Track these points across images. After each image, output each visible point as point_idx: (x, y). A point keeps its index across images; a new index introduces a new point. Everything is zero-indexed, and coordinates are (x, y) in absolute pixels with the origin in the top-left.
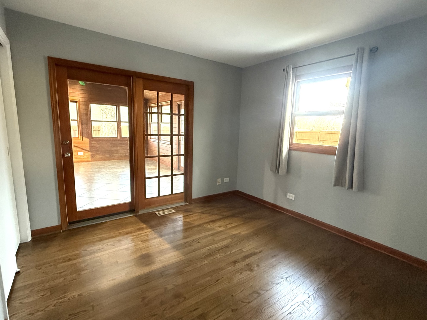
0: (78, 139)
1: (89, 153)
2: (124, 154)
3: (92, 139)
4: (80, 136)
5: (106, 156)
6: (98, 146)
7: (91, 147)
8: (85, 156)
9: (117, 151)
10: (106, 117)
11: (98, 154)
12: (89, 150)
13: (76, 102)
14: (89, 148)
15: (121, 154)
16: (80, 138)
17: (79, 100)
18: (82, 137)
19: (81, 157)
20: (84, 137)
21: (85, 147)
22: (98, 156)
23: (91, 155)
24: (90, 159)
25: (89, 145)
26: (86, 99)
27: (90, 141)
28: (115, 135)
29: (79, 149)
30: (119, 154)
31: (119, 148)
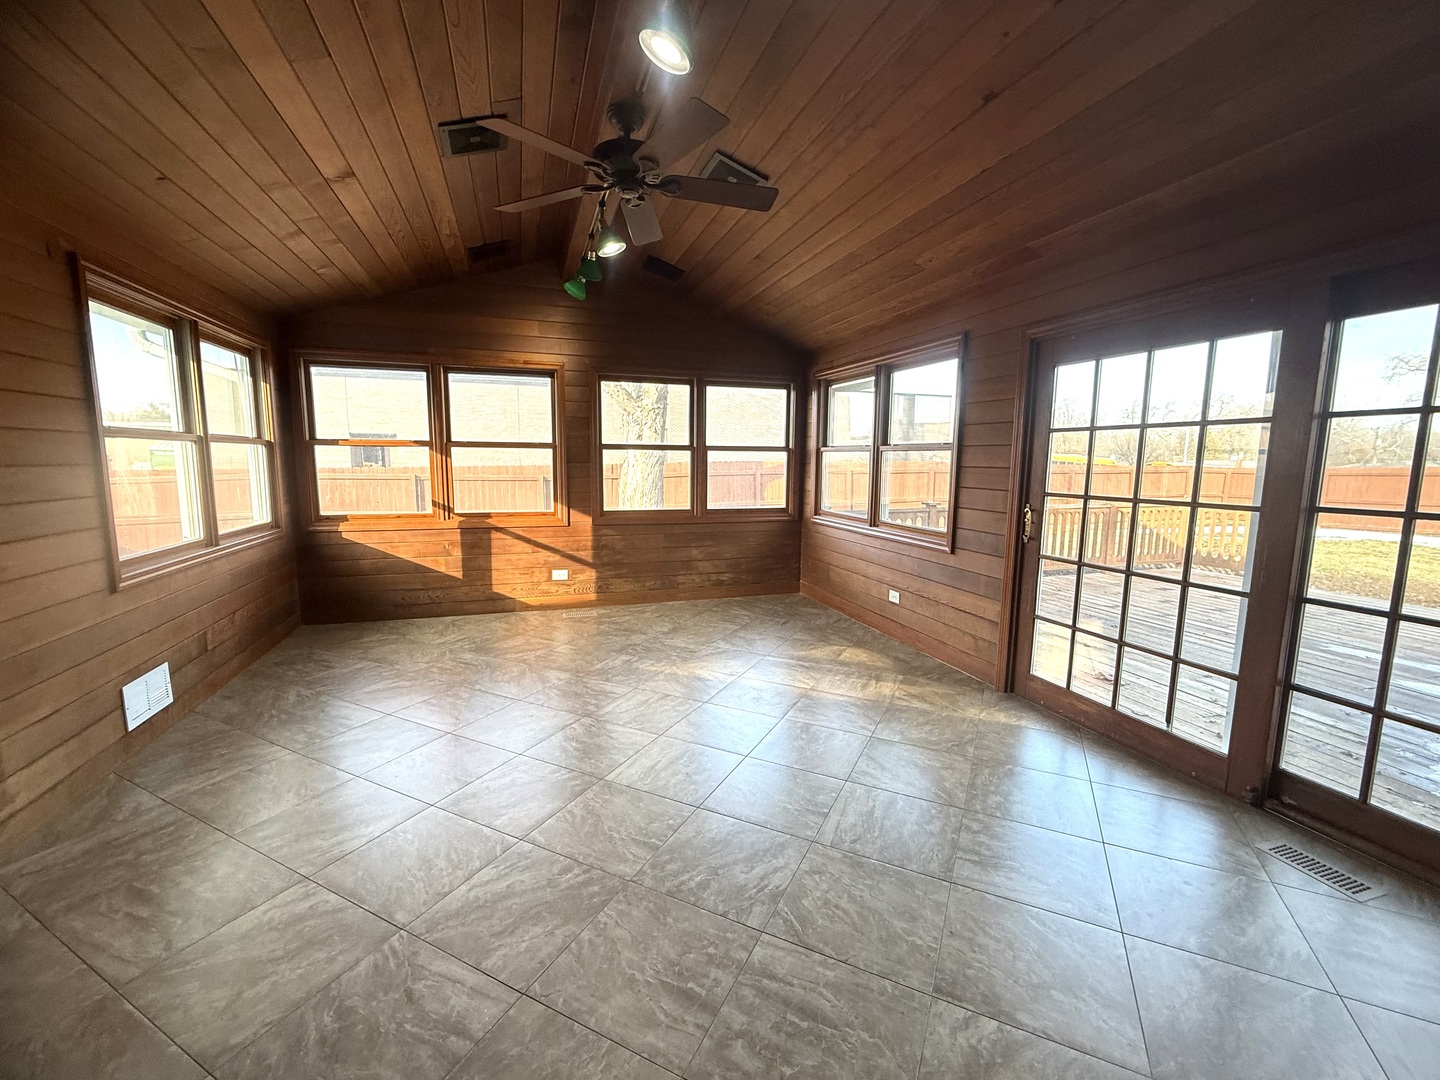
0: (552, 518)
1: (590, 575)
2: (714, 577)
3: (606, 522)
4: (559, 505)
5: (648, 584)
6: (619, 545)
7: (598, 547)
8: (576, 586)
9: (688, 565)
10: (639, 436)
11: (620, 576)
12: (591, 561)
13: (550, 374)
14: (590, 552)
15: (705, 577)
16: (559, 516)
17: (562, 367)
18: (565, 509)
19: (562, 590)
20: (574, 508)
21: (578, 550)
22: (622, 586)
23: (599, 579)
24: (593, 596)
25: (590, 544)
26: (587, 361)
27: (596, 526)
28: (680, 500)
29: (557, 557)
30: (695, 577)
31: (695, 552)
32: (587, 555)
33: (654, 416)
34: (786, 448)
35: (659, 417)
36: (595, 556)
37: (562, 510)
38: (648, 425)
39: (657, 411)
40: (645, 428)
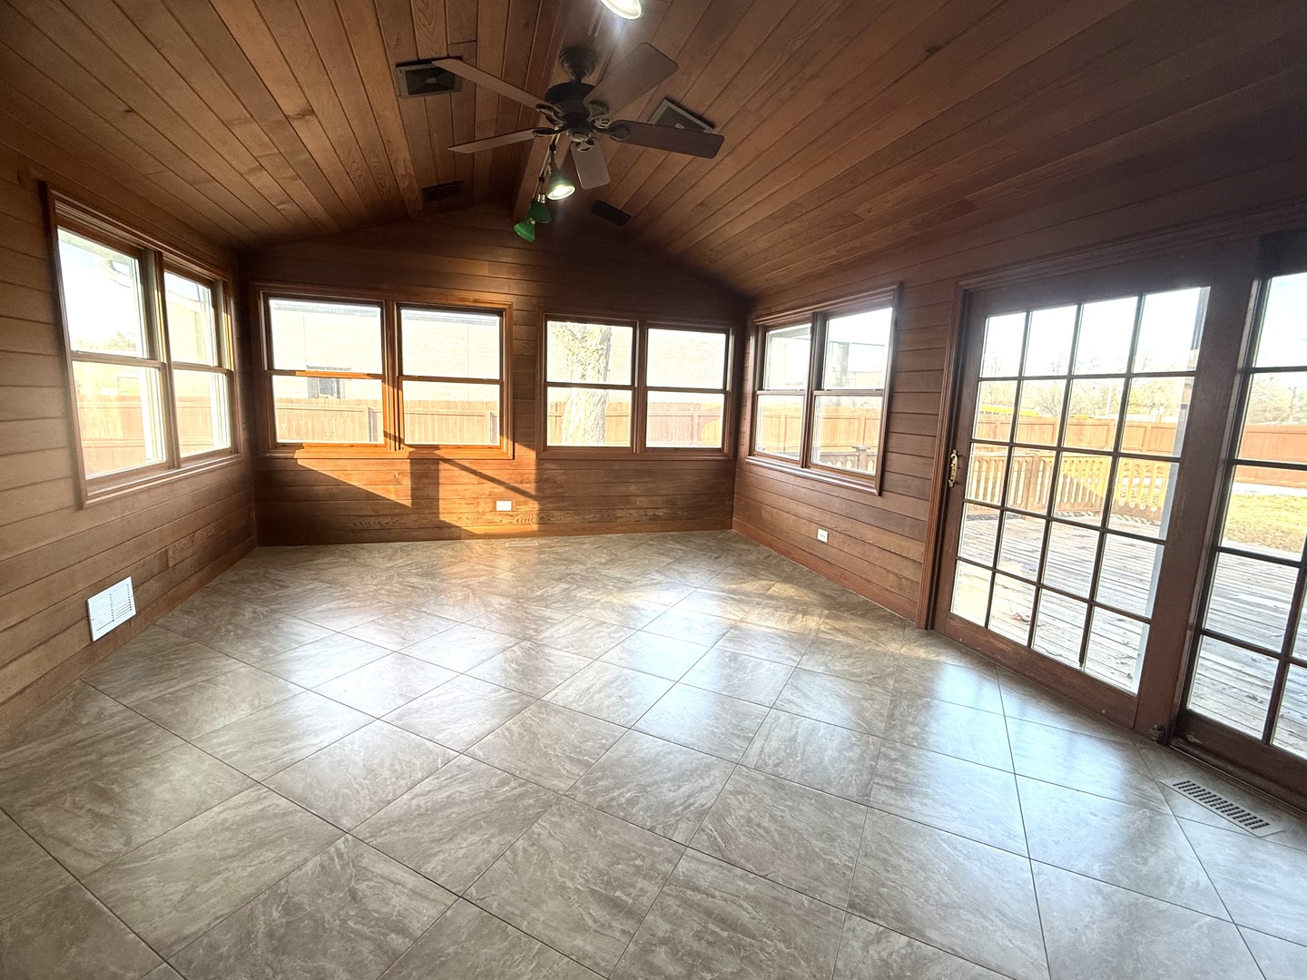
0: (497, 452)
1: (534, 506)
2: (651, 513)
3: (547, 456)
4: (505, 440)
5: (587, 517)
6: (561, 479)
7: (540, 481)
8: (519, 517)
9: (626, 499)
10: (583, 376)
11: (561, 509)
12: (534, 493)
13: (499, 312)
14: (533, 485)
15: (642, 512)
16: (505, 450)
17: (511, 306)
18: (511, 443)
19: (506, 520)
20: (519, 442)
21: (521, 483)
22: (560, 518)
23: (541, 510)
24: (535, 527)
25: (533, 477)
26: (534, 301)
27: (540, 461)
28: (620, 438)
29: (502, 489)
30: (632, 511)
31: (633, 488)
32: (530, 488)
33: (598, 357)
34: (724, 391)
35: (602, 358)
36: (538, 489)
37: (507, 444)
38: (592, 366)
39: (600, 352)
40: (589, 368)
